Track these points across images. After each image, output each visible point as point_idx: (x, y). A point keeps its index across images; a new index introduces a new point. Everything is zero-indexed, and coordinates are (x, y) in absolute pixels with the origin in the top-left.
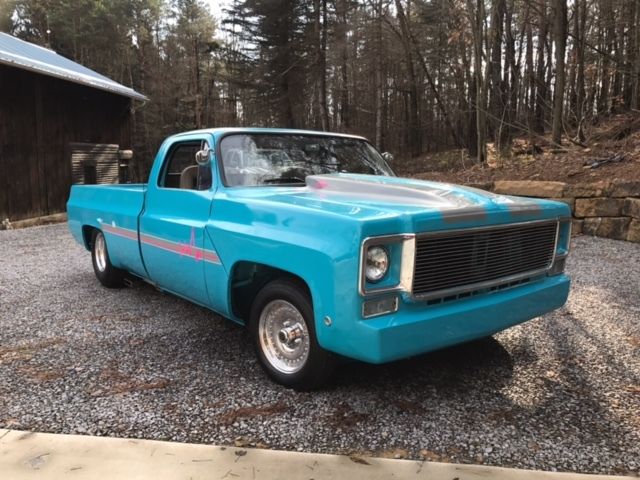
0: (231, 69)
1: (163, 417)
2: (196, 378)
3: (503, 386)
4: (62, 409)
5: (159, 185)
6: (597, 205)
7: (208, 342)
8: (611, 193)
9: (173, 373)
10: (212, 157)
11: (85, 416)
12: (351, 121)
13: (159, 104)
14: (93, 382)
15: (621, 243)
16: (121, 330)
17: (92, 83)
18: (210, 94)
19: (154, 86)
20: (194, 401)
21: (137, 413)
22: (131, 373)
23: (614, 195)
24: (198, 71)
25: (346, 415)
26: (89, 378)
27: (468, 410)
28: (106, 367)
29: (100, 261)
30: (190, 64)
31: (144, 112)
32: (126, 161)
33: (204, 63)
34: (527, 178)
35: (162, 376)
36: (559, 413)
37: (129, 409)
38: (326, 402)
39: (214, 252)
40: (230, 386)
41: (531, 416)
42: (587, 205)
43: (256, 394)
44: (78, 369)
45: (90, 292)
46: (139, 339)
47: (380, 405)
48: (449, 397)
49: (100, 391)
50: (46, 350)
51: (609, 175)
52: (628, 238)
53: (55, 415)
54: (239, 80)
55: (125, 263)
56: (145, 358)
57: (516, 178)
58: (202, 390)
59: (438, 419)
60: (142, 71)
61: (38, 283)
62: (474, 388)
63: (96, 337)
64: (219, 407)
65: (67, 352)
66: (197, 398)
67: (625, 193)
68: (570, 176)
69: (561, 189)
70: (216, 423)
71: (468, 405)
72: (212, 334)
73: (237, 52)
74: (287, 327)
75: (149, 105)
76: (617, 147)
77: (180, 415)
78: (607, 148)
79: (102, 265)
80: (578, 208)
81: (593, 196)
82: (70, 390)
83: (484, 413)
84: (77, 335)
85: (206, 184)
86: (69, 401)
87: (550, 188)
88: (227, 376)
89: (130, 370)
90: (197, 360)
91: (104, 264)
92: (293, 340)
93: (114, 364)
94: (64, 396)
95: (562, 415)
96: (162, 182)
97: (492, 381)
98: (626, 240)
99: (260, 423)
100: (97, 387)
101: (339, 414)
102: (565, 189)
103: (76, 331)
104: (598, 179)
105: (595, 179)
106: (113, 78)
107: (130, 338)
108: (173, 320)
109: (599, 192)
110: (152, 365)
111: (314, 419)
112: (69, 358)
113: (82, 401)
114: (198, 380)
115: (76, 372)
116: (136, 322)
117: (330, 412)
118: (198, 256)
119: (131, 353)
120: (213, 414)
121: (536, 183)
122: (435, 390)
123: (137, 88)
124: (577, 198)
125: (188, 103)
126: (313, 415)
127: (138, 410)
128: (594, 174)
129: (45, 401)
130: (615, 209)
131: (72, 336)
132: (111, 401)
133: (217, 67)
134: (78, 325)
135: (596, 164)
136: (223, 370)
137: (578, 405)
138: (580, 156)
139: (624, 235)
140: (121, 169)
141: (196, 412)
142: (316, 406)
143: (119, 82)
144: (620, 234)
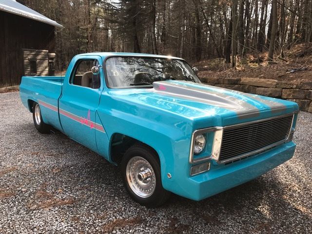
0: (106, 13)
1: (72, 226)
2: (90, 197)
3: (260, 205)
4: (13, 219)
5: (70, 83)
6: (293, 93)
7: (96, 171)
8: (301, 87)
9: (77, 193)
10: (101, 71)
11: (26, 224)
12: (166, 42)
13: (69, 29)
14: (32, 199)
15: (305, 113)
16: (48, 162)
17: (34, 18)
18: (95, 25)
19: (66, 20)
20: (89, 214)
21: (57, 223)
22: (54, 193)
23: (302, 88)
24: (90, 13)
25: (176, 226)
26: (29, 196)
27: (244, 222)
28: (39, 188)
29: (38, 119)
30: (85, 9)
31: (62, 33)
32: (52, 59)
33: (93, 9)
34: (257, 77)
35: (71, 195)
36: (293, 225)
37: (52, 220)
38: (164, 216)
39: (102, 125)
40: (110, 203)
41: (279, 228)
42: (288, 93)
43: (125, 210)
44: (23, 190)
45: (32, 136)
46: (58, 168)
47: (195, 218)
48: (232, 212)
49: (35, 206)
50: (6, 175)
51: (299, 77)
52: (309, 111)
53: (9, 224)
54: (111, 19)
55: (50, 121)
56: (62, 182)
57: (252, 76)
58: (94, 206)
59: (228, 229)
60: (61, 12)
61: (4, 129)
62: (244, 206)
63: (34, 167)
64: (105, 219)
65: (17, 177)
66: (91, 212)
67: (308, 87)
68: (280, 77)
69: (275, 84)
70: (103, 231)
71: (243, 219)
72: (98, 166)
73: (109, 4)
74: (143, 171)
75: (64, 30)
76: (303, 62)
77: (81, 224)
78: (297, 63)
79: (38, 121)
80: (283, 94)
81: (292, 88)
82: (18, 205)
83: (252, 225)
84: (24, 165)
85: (97, 85)
86: (18, 212)
87: (269, 83)
88: (107, 196)
89: (53, 190)
90: (90, 183)
91: (40, 121)
92: (146, 179)
93: (44, 186)
94: (15, 209)
95: (295, 226)
96: (72, 81)
97: (253, 201)
98: (307, 112)
99: (128, 231)
100: (34, 203)
101: (172, 225)
102: (277, 84)
103: (23, 162)
104: (294, 79)
105: (292, 79)
106: (45, 15)
107: (53, 167)
108: (77, 156)
109: (295, 86)
110: (66, 187)
111: (159, 229)
112: (18, 182)
113: (25, 213)
114: (91, 199)
115: (22, 192)
116: (56, 156)
117: (167, 224)
118: (92, 126)
119: (54, 178)
120: (100, 224)
121: (263, 80)
122: (223, 208)
123: (58, 21)
124: (283, 88)
125: (84, 29)
126: (158, 226)
127: (57, 221)
128: (292, 76)
129: (4, 212)
130: (303, 95)
131: (21, 166)
132: (42, 213)
133: (99, 11)
134: (24, 158)
135: (292, 71)
136: (105, 191)
137: (302, 219)
138: (284, 66)
139: (307, 109)
140: (49, 63)
141: (91, 223)
142: (159, 219)
143: (49, 17)
144: (304, 108)
